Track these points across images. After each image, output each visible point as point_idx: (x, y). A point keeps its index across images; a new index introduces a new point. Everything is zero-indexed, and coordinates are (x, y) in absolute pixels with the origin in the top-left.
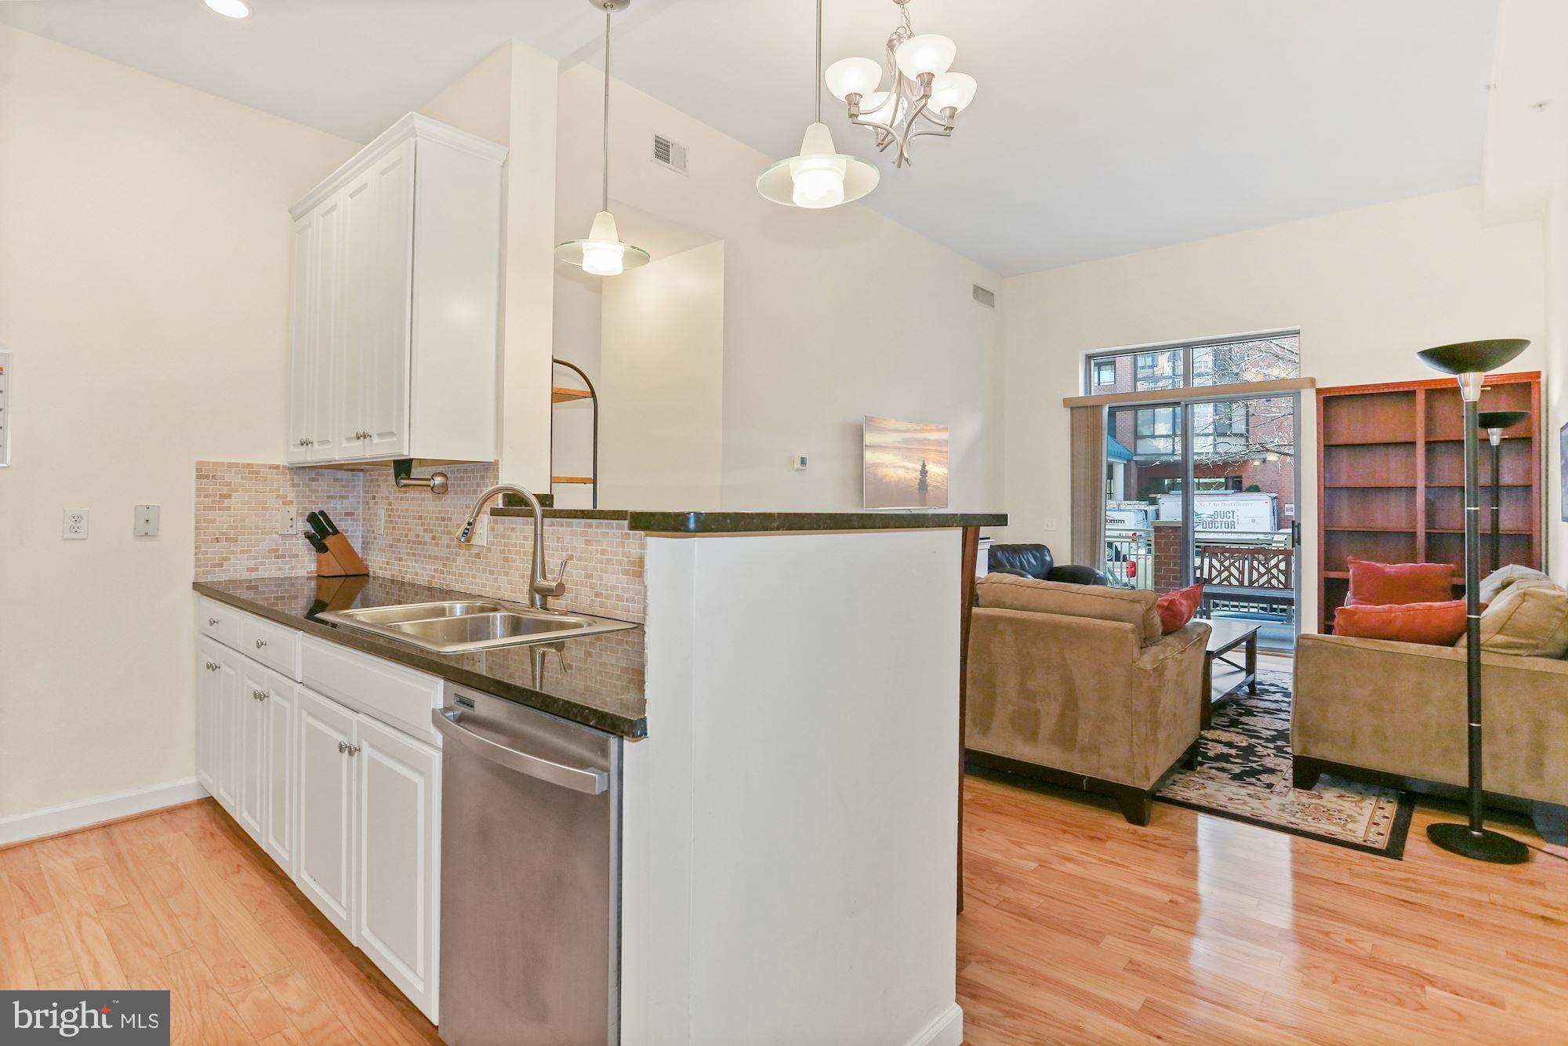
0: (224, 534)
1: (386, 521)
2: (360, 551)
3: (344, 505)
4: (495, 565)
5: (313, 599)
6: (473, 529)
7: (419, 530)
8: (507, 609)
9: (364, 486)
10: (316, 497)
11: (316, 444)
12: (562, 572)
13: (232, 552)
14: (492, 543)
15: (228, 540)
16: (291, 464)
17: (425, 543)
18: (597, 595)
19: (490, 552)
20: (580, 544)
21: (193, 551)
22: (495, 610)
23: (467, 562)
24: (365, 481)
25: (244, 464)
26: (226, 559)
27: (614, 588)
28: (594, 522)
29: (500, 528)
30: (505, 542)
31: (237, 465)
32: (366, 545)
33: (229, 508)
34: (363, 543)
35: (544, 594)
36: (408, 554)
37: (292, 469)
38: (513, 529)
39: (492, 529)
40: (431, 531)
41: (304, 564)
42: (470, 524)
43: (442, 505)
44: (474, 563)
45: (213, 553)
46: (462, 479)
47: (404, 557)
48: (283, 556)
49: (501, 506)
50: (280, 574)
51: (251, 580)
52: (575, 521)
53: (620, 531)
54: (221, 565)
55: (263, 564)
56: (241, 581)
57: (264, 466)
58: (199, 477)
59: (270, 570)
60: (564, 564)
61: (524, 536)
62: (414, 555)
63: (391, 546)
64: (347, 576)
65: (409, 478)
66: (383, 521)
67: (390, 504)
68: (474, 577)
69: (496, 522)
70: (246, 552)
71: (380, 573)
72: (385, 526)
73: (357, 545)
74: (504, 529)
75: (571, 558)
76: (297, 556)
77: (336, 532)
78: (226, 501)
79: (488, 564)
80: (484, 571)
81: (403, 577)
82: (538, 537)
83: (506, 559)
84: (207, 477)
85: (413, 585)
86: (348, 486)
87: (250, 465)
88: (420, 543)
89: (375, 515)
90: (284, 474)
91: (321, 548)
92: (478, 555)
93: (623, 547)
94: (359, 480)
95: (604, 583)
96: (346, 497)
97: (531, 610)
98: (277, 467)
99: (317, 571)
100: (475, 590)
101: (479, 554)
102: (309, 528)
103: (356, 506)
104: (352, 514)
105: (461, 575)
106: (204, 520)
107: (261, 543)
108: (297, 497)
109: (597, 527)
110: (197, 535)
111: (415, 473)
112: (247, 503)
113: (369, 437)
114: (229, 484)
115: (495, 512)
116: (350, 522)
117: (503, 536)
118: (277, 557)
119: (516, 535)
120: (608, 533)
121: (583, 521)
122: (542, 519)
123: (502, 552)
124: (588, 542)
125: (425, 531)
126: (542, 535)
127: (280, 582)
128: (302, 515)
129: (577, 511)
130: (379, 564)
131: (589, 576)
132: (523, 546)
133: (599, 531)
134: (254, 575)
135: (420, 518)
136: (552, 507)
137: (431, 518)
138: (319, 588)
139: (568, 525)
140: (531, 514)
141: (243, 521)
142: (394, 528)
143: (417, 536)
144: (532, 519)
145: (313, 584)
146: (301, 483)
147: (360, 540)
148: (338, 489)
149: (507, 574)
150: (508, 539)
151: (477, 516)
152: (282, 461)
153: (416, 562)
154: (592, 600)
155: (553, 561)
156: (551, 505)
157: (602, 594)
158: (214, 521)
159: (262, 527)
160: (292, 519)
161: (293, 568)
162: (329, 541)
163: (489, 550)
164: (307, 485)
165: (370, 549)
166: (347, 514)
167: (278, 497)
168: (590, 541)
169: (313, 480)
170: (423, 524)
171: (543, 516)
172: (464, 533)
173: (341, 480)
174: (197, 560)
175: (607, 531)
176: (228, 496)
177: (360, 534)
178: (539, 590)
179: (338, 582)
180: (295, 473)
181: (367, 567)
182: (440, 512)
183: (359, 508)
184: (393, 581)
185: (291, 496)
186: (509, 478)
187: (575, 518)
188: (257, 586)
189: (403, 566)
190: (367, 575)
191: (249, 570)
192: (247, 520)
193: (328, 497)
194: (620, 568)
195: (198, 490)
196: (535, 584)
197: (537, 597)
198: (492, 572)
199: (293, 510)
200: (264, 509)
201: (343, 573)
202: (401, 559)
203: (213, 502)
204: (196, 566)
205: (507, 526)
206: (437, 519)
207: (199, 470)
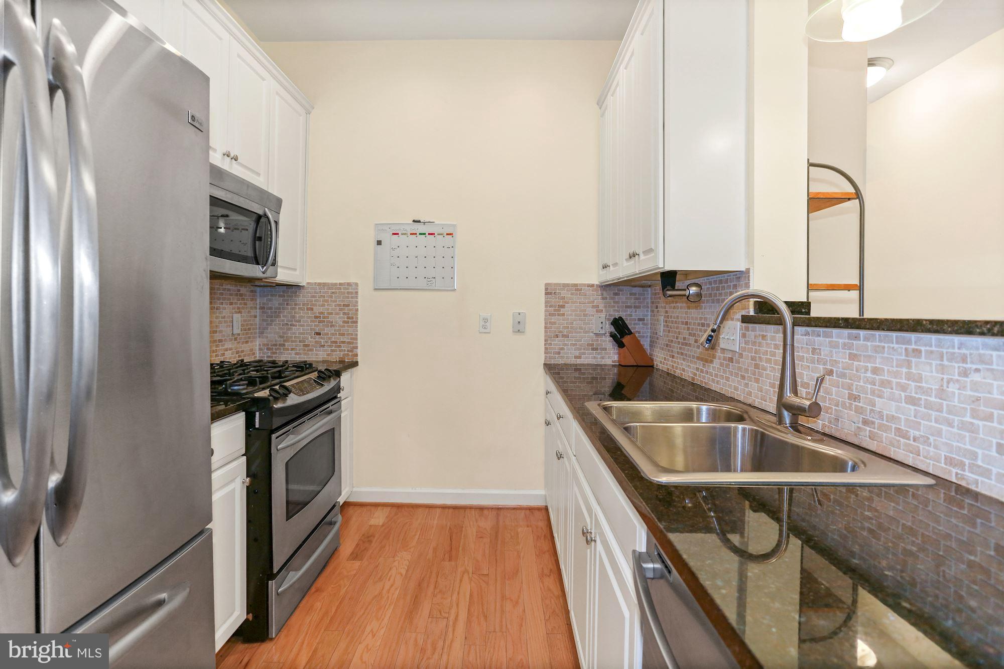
0: (560, 332)
1: (664, 326)
2: (648, 347)
3: (637, 313)
4: (747, 370)
5: (616, 381)
6: (717, 336)
7: (686, 334)
8: (753, 421)
9: (651, 298)
10: (618, 307)
11: (611, 267)
12: (818, 388)
13: (566, 345)
14: (744, 349)
15: (563, 336)
16: (601, 283)
17: (690, 345)
18: (865, 422)
19: (742, 358)
20: (841, 357)
21: (543, 342)
22: (740, 419)
23: (721, 364)
24: (652, 294)
25: (572, 284)
26: (562, 349)
27: (892, 418)
28: (862, 333)
29: (751, 334)
30: (756, 349)
31: (568, 285)
32: (652, 344)
33: (563, 315)
34: (651, 342)
35: (796, 412)
36: (678, 353)
37: (602, 286)
38: (764, 337)
39: (744, 336)
40: (694, 335)
41: (610, 356)
42: (713, 331)
43: (702, 313)
44: (727, 366)
45: (556, 345)
46: (718, 289)
47: (676, 355)
48: (596, 349)
49: (752, 313)
50: (593, 362)
51: (577, 364)
52: (835, 331)
53: (904, 347)
54: (559, 353)
55: (584, 353)
56: (571, 365)
57: (584, 285)
58: (546, 294)
59: (588, 359)
60: (820, 381)
61: (776, 345)
62: (682, 354)
63: (667, 345)
64: (637, 366)
65: (673, 288)
66: (662, 325)
67: (667, 312)
68: (727, 379)
69: (747, 329)
70: (574, 345)
71: (660, 366)
72: (664, 330)
73: (646, 344)
74: (755, 337)
75: (830, 373)
76: (606, 349)
77: (630, 333)
78: (562, 309)
79: (740, 369)
80: (737, 375)
81: (675, 372)
82: (788, 346)
83: (757, 366)
84: (551, 293)
85: (682, 379)
86: (640, 299)
87: (576, 285)
88: (686, 344)
89: (658, 320)
90: (596, 290)
91: (621, 345)
92: (731, 360)
93: (909, 367)
94: (648, 294)
95: (877, 409)
96: (639, 307)
97: (779, 427)
98: (592, 286)
99: (619, 361)
100: (728, 391)
101: (732, 358)
102: (613, 329)
103: (646, 313)
104: (643, 320)
105: (716, 375)
106: (550, 322)
107: (583, 339)
108: (605, 307)
109: (866, 339)
110: (546, 332)
111: (678, 285)
112: (574, 311)
113: (637, 256)
114: (563, 298)
115: (746, 319)
116: (641, 326)
117: (754, 343)
118: (593, 349)
119: (766, 343)
120: (884, 347)
121: (846, 332)
122: (793, 328)
123: (753, 359)
124: (853, 357)
125: (690, 334)
126: (793, 345)
127: (596, 367)
128: (609, 320)
129: (838, 319)
130: (661, 360)
131: (854, 398)
132: (774, 355)
133: (869, 344)
134: (579, 361)
135: (687, 323)
136: (810, 315)
137: (694, 324)
138: (619, 374)
139: (826, 335)
140: (780, 322)
141: (572, 323)
142: (669, 331)
143: (684, 339)
144: (780, 328)
145: (616, 370)
146: (608, 297)
147: (649, 339)
148: (633, 301)
149: (757, 381)
150: (759, 346)
151: (721, 322)
152: (596, 281)
153: (683, 361)
154: (859, 428)
155: (807, 375)
156: (808, 313)
157: (873, 423)
158: (555, 323)
159: (583, 328)
160: (602, 323)
161: (603, 358)
162: (625, 340)
163: (741, 355)
164: (612, 298)
165: (654, 346)
166: (640, 320)
167: (593, 307)
168: (855, 355)
169: (616, 294)
170: (688, 329)
171: (795, 324)
172: (708, 340)
173: (635, 294)
174: (546, 349)
175: (883, 344)
176: (563, 306)
177: (649, 335)
178: (790, 408)
179: (631, 370)
180: (604, 290)
181: (652, 360)
182: (701, 318)
183: (648, 314)
184: (668, 374)
185: (601, 307)
186: (759, 284)
187: (835, 327)
188: (581, 369)
189: (675, 362)
190: (652, 366)
191: (576, 357)
192: (574, 322)
193: (627, 307)
194: (903, 394)
195: (546, 302)
196: (784, 400)
197: (786, 415)
198: (743, 377)
199: (603, 315)
200: (585, 315)
201: (635, 364)
202: (673, 357)
203: (555, 310)
204: (545, 353)
205: (758, 333)
206: (699, 324)
207: (546, 289)
